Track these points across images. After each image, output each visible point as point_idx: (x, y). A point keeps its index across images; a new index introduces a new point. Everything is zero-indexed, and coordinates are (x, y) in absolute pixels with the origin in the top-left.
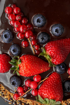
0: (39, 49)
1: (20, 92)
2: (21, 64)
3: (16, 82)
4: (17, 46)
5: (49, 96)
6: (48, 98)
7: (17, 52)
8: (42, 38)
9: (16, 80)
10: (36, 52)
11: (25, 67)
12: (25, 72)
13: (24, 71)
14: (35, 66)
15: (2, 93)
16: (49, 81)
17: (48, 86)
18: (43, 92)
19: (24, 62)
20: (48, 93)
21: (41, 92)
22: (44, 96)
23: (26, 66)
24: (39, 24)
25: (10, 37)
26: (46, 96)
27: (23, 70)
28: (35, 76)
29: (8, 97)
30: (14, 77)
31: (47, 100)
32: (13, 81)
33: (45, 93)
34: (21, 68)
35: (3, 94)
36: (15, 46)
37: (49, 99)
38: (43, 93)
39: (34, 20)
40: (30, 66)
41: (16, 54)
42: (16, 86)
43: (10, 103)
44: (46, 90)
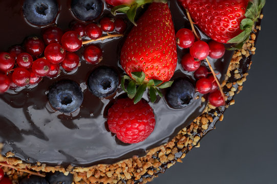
0: (113, 21)
1: (211, 87)
2: (147, 73)
3: (185, 93)
4: (95, 77)
5: (236, 16)
6: (241, 19)
7: (111, 78)
8: (88, 10)
9: (180, 93)
10: (119, 29)
11: (155, 65)
12: (168, 67)
13: (164, 67)
14: (157, 39)
15: (192, 132)
16: (198, 9)
17: (210, 14)
18: (224, 30)
19: (141, 65)
20: (229, 17)
21: (221, 34)
22: (233, 30)
23: (153, 60)
24: (49, 10)
25: (70, 89)
26: (235, 24)
27: (162, 71)
28: (179, 43)
29: (205, 121)
30: (171, 96)
31: (244, 22)
32: (179, 100)
33: (228, 26)
34: (156, 74)
35: (195, 131)
36: (95, 81)
37: (244, 17)
38: (227, 30)
39: (38, 21)
40: (153, 51)
41: (115, 83)
42: (192, 95)
43: (220, 117)
44: (220, 20)
